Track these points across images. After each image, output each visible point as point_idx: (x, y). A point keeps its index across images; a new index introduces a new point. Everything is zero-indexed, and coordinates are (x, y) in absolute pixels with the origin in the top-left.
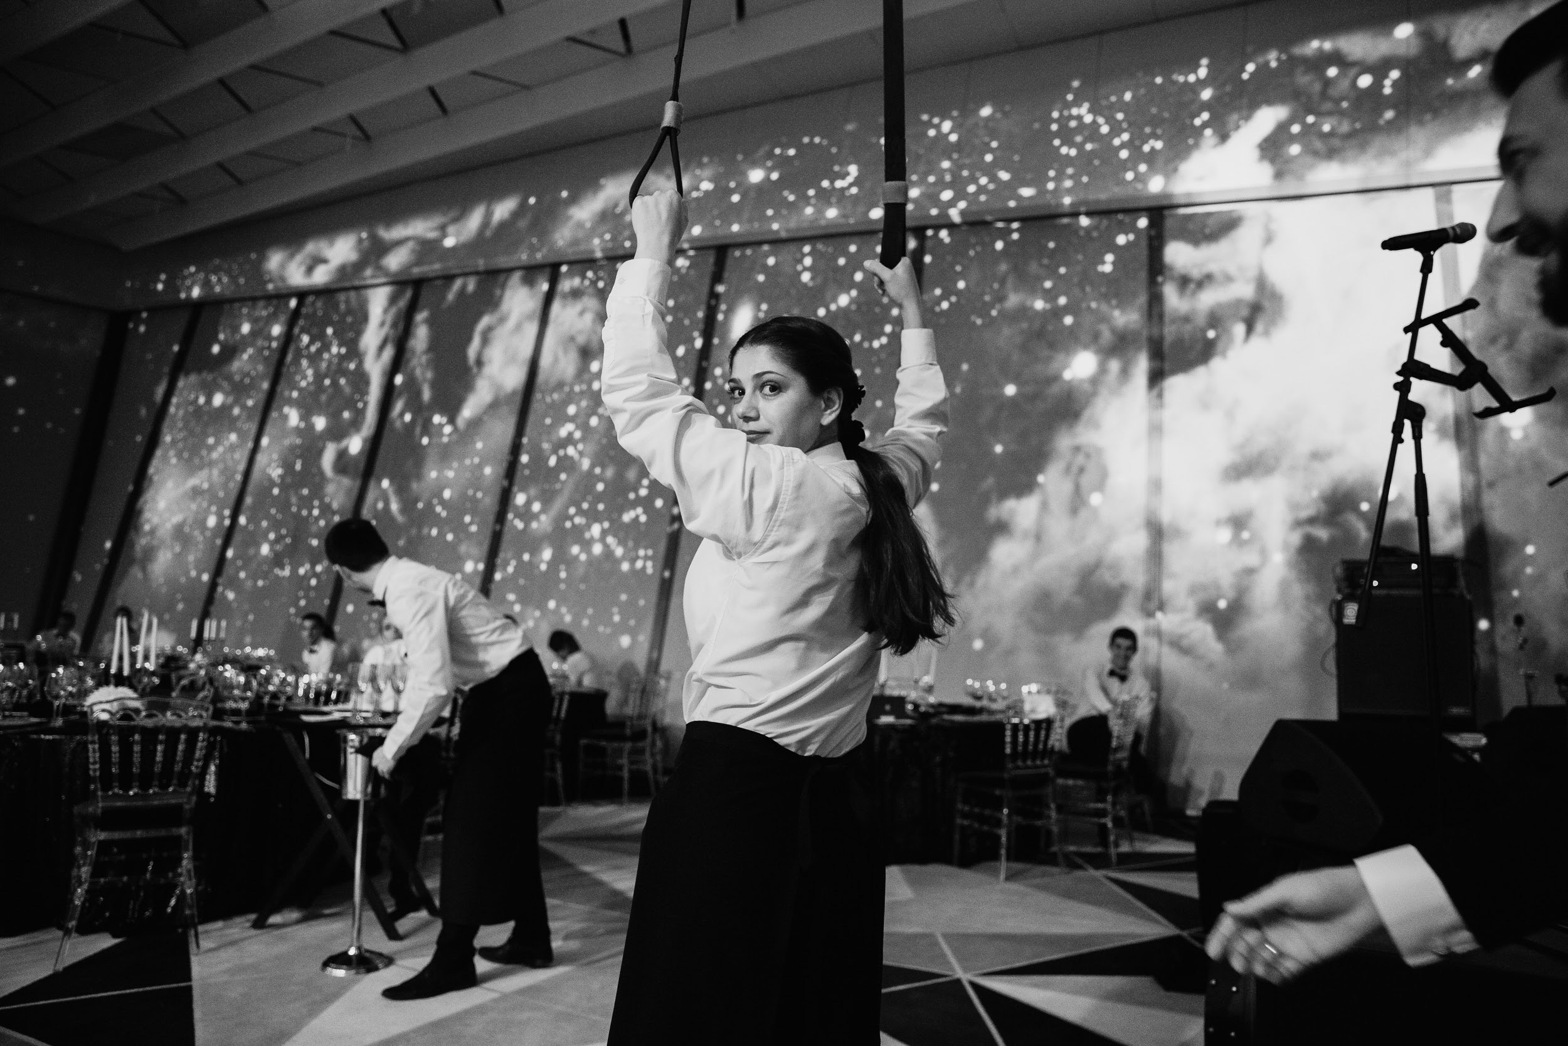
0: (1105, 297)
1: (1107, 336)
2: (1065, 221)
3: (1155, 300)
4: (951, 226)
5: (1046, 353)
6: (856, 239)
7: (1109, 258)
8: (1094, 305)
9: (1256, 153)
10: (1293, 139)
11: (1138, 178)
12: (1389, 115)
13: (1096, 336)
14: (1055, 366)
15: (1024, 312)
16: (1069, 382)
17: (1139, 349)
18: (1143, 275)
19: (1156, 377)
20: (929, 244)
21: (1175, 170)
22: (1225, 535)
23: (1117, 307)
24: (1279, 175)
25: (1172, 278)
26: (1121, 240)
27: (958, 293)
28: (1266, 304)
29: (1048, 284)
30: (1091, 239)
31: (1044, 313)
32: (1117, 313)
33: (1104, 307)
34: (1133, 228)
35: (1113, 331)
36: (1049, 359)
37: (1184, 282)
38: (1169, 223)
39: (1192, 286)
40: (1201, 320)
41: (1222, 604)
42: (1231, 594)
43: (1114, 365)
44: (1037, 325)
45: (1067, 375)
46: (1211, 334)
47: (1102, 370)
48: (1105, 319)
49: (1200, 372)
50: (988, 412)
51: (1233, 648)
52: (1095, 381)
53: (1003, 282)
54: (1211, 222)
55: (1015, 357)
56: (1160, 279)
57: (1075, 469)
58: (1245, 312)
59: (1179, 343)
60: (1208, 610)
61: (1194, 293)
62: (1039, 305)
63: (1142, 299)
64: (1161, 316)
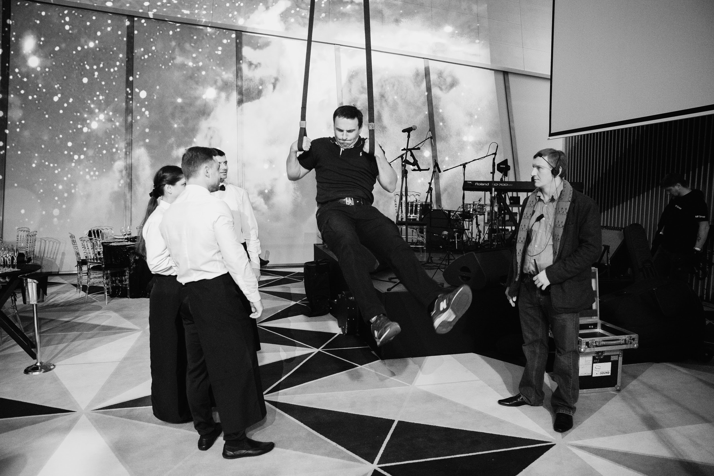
0: (219, 65)
1: (220, 83)
2: (201, 27)
3: (239, 70)
4: (148, 19)
5: (195, 86)
6: (96, 13)
7: (220, 48)
8: (214, 68)
9: (279, 18)
10: (292, 15)
11: (233, 16)
12: (323, 15)
13: (216, 82)
14: (198, 93)
15: (183, 66)
16: (205, 100)
17: (232, 90)
18: (234, 59)
19: (240, 102)
20: (136, 24)
21: (249, 17)
22: (266, 166)
23: (224, 70)
24: (287, 29)
25: (246, 62)
26: (225, 41)
27: (153, 52)
28: (280, 78)
29: (194, 55)
30: (212, 38)
31: (193, 68)
32: (224, 73)
33: (218, 70)
34: (230, 38)
35: (222, 80)
36: (196, 89)
37: (250, 64)
38: (244, 38)
39: (253, 66)
40: (257, 81)
41: (266, 191)
42: (270, 188)
43: (223, 95)
44: (190, 72)
45: (204, 97)
46: (260, 87)
47: (218, 97)
48: (219, 75)
49: (256, 101)
50: (170, 109)
51: (271, 207)
52: (215, 100)
53: (173, 51)
54: (260, 41)
55: (181, 86)
56: (241, 62)
57: (209, 137)
58: (273, 81)
59: (248, 89)
60: (261, 193)
61: (254, 70)
62: (191, 64)
63: (234, 68)
64: (242, 77)
